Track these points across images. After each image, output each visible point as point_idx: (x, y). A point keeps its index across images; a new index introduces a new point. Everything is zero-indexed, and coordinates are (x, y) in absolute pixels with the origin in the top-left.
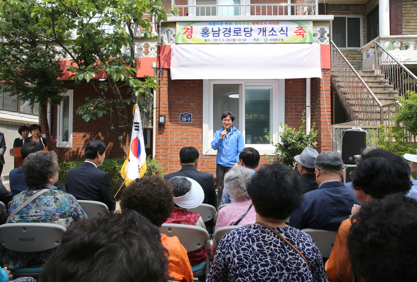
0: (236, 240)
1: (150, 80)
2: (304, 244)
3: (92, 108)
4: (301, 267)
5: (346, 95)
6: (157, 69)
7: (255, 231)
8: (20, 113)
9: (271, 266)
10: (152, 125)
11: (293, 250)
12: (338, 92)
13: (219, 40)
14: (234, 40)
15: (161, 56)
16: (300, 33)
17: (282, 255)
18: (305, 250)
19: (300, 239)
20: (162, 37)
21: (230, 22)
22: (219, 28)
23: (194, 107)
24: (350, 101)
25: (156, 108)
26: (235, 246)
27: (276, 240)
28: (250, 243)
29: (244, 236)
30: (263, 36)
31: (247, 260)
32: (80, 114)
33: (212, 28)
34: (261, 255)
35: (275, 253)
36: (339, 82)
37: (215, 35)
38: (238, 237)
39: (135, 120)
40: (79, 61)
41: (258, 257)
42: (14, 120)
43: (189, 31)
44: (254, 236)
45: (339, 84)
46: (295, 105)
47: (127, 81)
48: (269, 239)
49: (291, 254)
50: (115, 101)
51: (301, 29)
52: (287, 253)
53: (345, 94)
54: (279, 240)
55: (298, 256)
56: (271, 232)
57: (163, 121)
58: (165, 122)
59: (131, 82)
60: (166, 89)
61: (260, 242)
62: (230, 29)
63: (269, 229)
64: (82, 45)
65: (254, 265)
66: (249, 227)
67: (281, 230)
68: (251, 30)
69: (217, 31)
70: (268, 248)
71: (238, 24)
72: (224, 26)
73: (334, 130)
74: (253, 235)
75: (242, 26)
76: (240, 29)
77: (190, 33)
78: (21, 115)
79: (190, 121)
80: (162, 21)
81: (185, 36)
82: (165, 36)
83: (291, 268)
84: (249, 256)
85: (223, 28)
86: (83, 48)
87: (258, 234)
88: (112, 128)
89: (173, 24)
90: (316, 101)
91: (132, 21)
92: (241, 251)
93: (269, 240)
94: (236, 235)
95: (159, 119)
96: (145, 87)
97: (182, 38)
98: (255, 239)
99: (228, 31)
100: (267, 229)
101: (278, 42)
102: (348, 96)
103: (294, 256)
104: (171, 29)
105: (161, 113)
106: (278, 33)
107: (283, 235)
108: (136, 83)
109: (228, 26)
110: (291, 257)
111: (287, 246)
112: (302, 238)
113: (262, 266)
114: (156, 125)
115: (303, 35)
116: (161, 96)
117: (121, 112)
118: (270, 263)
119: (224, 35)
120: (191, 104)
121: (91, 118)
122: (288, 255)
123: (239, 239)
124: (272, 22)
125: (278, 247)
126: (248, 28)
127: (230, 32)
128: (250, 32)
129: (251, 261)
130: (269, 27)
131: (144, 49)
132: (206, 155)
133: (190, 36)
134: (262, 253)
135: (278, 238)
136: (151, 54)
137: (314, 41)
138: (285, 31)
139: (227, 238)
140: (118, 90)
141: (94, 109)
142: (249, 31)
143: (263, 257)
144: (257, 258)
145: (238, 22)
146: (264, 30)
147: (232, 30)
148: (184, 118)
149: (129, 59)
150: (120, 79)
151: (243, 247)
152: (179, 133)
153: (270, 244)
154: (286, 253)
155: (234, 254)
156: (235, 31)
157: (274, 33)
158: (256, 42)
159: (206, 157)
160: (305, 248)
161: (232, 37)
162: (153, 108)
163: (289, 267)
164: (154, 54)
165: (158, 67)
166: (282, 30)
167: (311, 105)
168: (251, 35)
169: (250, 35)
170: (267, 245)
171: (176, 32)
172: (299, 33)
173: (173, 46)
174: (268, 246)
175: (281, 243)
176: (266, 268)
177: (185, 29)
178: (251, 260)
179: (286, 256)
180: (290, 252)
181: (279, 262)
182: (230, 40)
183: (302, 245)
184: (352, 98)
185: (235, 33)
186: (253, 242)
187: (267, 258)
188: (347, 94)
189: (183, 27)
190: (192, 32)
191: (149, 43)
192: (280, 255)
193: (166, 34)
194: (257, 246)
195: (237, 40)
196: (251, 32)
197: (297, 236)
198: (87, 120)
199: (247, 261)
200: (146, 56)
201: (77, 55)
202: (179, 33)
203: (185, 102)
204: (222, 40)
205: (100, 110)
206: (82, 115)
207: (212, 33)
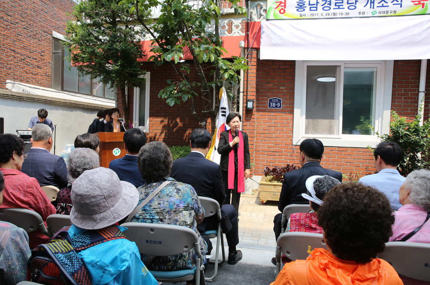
1: (239, 61)
3: (176, 92)
6: (245, 48)
8: (93, 96)
10: (238, 110)
13: (316, 15)
14: (334, 14)
15: (250, 34)
16: (419, 1)
20: (251, 13)
23: (285, 91)
25: (243, 92)
30: (371, 8)
32: (163, 97)
33: (309, 1)
37: (312, 9)
39: (222, 105)
40: (160, 40)
42: (89, 103)
43: (282, 5)
46: (404, 90)
47: (216, 62)
50: (199, 84)
57: (252, 107)
59: (221, 63)
60: (255, 71)
62: (330, 1)
64: (165, 23)
68: (356, 1)
69: (315, 4)
78: (94, 98)
79: (280, 107)
81: (277, 11)
82: (254, 12)
85: (322, 1)
86: (166, 26)
88: (194, 113)
95: (247, 103)
96: (234, 69)
97: (274, 13)
99: (328, 4)
101: (389, 14)
104: (262, 3)
105: (249, 97)
106: (390, 4)
108: (225, 65)
114: (243, 111)
115: (423, 4)
116: (249, 79)
117: (205, 96)
119: (323, 9)
120: (281, 88)
121: (175, 103)
127: (330, 5)
128: (354, 4)
131: (227, 27)
132: (296, 145)
133: (283, 11)
136: (235, 33)
138: (400, 1)
140: (202, 71)
141: (178, 92)
142: (353, 3)
146: (373, 1)
147: (333, 2)
148: (273, 103)
149: (215, 38)
150: (209, 60)
152: (267, 119)
156: (336, 3)
157: (385, 4)
158: (361, 15)
159: (297, 147)
161: (332, 11)
162: (239, 92)
164: (238, 33)
165: (246, 46)
167: (426, 90)
168: (356, 7)
169: (354, 7)
171: (266, 7)
172: (417, 3)
173: (263, 22)
177: (277, 2)
182: (330, 14)
185: (336, 5)
189: (275, 0)
190: (285, 6)
191: (233, 20)
193: (255, 9)
195: (338, 14)
196: (356, 4)
198: (172, 104)
200: (230, 35)
201: (159, 35)
202: (270, 8)
203: (274, 85)
204: (320, 14)
205: (185, 94)
206: (166, 99)
207: (308, 7)
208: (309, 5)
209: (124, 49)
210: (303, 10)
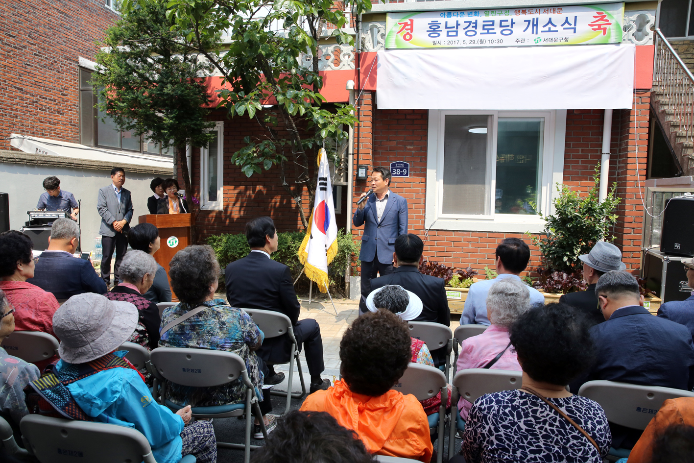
0: (494, 412)
1: (345, 111)
2: (595, 422)
3: (256, 155)
4: (588, 456)
5: (677, 130)
6: (354, 91)
7: (522, 401)
8: (144, 153)
9: (545, 454)
10: (347, 180)
11: (578, 431)
12: (662, 123)
13: (457, 42)
14: (482, 42)
16: (599, 25)
17: (561, 439)
18: (595, 432)
19: (589, 415)
20: (364, 39)
21: (477, 11)
22: (457, 21)
23: (413, 152)
24: (683, 140)
25: (353, 154)
26: (492, 420)
27: (553, 417)
28: (514, 419)
29: (505, 407)
30: (533, 33)
31: (511, 442)
32: (237, 164)
33: (446, 22)
34: (530, 437)
35: (552, 435)
36: (665, 104)
37: (450, 34)
38: (496, 408)
39: (321, 175)
40: (234, 78)
41: (526, 439)
42: (136, 165)
43: (407, 27)
44: (520, 410)
45: (666, 108)
46: (582, 150)
47: (310, 114)
48: (543, 414)
49: (574, 437)
50: (290, 143)
51: (602, 18)
52: (570, 436)
53: (676, 126)
54: (558, 417)
55: (585, 440)
56: (546, 404)
57: (364, 176)
58: (367, 176)
59: (316, 115)
60: (369, 124)
61: (529, 419)
62: (476, 23)
63: (542, 401)
64: (239, 55)
65: (521, 450)
66: (513, 394)
67: (561, 402)
68: (513, 23)
69: (454, 27)
70: (541, 428)
71: (490, 14)
72: (467, 18)
73: (650, 195)
74: (519, 407)
75: (497, 18)
76: (493, 22)
77: (409, 31)
78: (145, 156)
79: (407, 175)
80: (364, 12)
81: (401, 36)
82: (368, 37)
83: (574, 457)
84: (513, 437)
85: (465, 22)
86: (241, 60)
87: (527, 406)
88: (285, 184)
89: (382, 16)
90: (621, 145)
91: (316, 15)
92: (501, 429)
93: (543, 416)
94: (494, 404)
95: (358, 171)
96: (336, 124)
97: (396, 40)
98: (522, 413)
99: (473, 27)
100: (540, 400)
101: (559, 43)
102: (681, 131)
103: (580, 440)
104: (378, 25)
105: (361, 162)
106: (559, 28)
107: (563, 409)
108: (322, 117)
109: (473, 19)
110: (575, 442)
111: (568, 426)
112: (592, 413)
113: (532, 452)
114: (353, 181)
115: (605, 29)
116: (361, 134)
117: (298, 161)
118: (543, 448)
119: (466, 33)
120: (408, 147)
121: (254, 172)
122: (571, 439)
123: (498, 411)
124: (549, 8)
125: (555, 426)
126: (507, 21)
127: (476, 29)
128: (509, 28)
129: (516, 445)
130: (543, 17)
131: (333, 57)
132: (430, 230)
133: (408, 37)
134: (531, 435)
135: (556, 413)
136: (344, 65)
137: (624, 40)
138: (573, 23)
139: (480, 405)
140: (294, 125)
141: (259, 156)
142: (508, 26)
143: (534, 440)
144: (524, 441)
145: (490, 11)
146: (535, 23)
147: (480, 24)
148: (396, 169)
149: (311, 76)
150: (299, 113)
151: (504, 423)
153: (545, 422)
154: (568, 435)
155: (490, 430)
156: (484, 26)
157: (553, 28)
158: (520, 44)
159: (431, 232)
160: (596, 427)
161: (478, 37)
162: (347, 154)
163: (571, 455)
164: (349, 65)
165: (356, 88)
166: (567, 21)
167: (611, 150)
168: (512, 32)
169: (509, 32)
170: (539, 423)
171: (385, 30)
172: (597, 27)
173: (381, 53)
174: (541, 425)
175: (560, 421)
176: (537, 455)
177: (400, 24)
178: (516, 442)
179: (568, 441)
180: (574, 434)
181: (556, 449)
182: (476, 42)
183: (592, 424)
184: (689, 134)
185: (484, 29)
186: (519, 417)
187: (539, 442)
188: (678, 126)
189: (397, 20)
190: (412, 30)
191: (341, 47)
192: (559, 438)
193: (369, 32)
194: (525, 423)
195: (487, 42)
196: (512, 27)
197: (584, 411)
198: (249, 174)
199: (511, 444)
200: (337, 68)
201: (231, 70)
202: (390, 32)
203: (398, 143)
204: (461, 42)
205: (268, 159)
206: (240, 167)
207: (445, 31)
208: (447, 27)
209: (180, 95)
210: (437, 35)
